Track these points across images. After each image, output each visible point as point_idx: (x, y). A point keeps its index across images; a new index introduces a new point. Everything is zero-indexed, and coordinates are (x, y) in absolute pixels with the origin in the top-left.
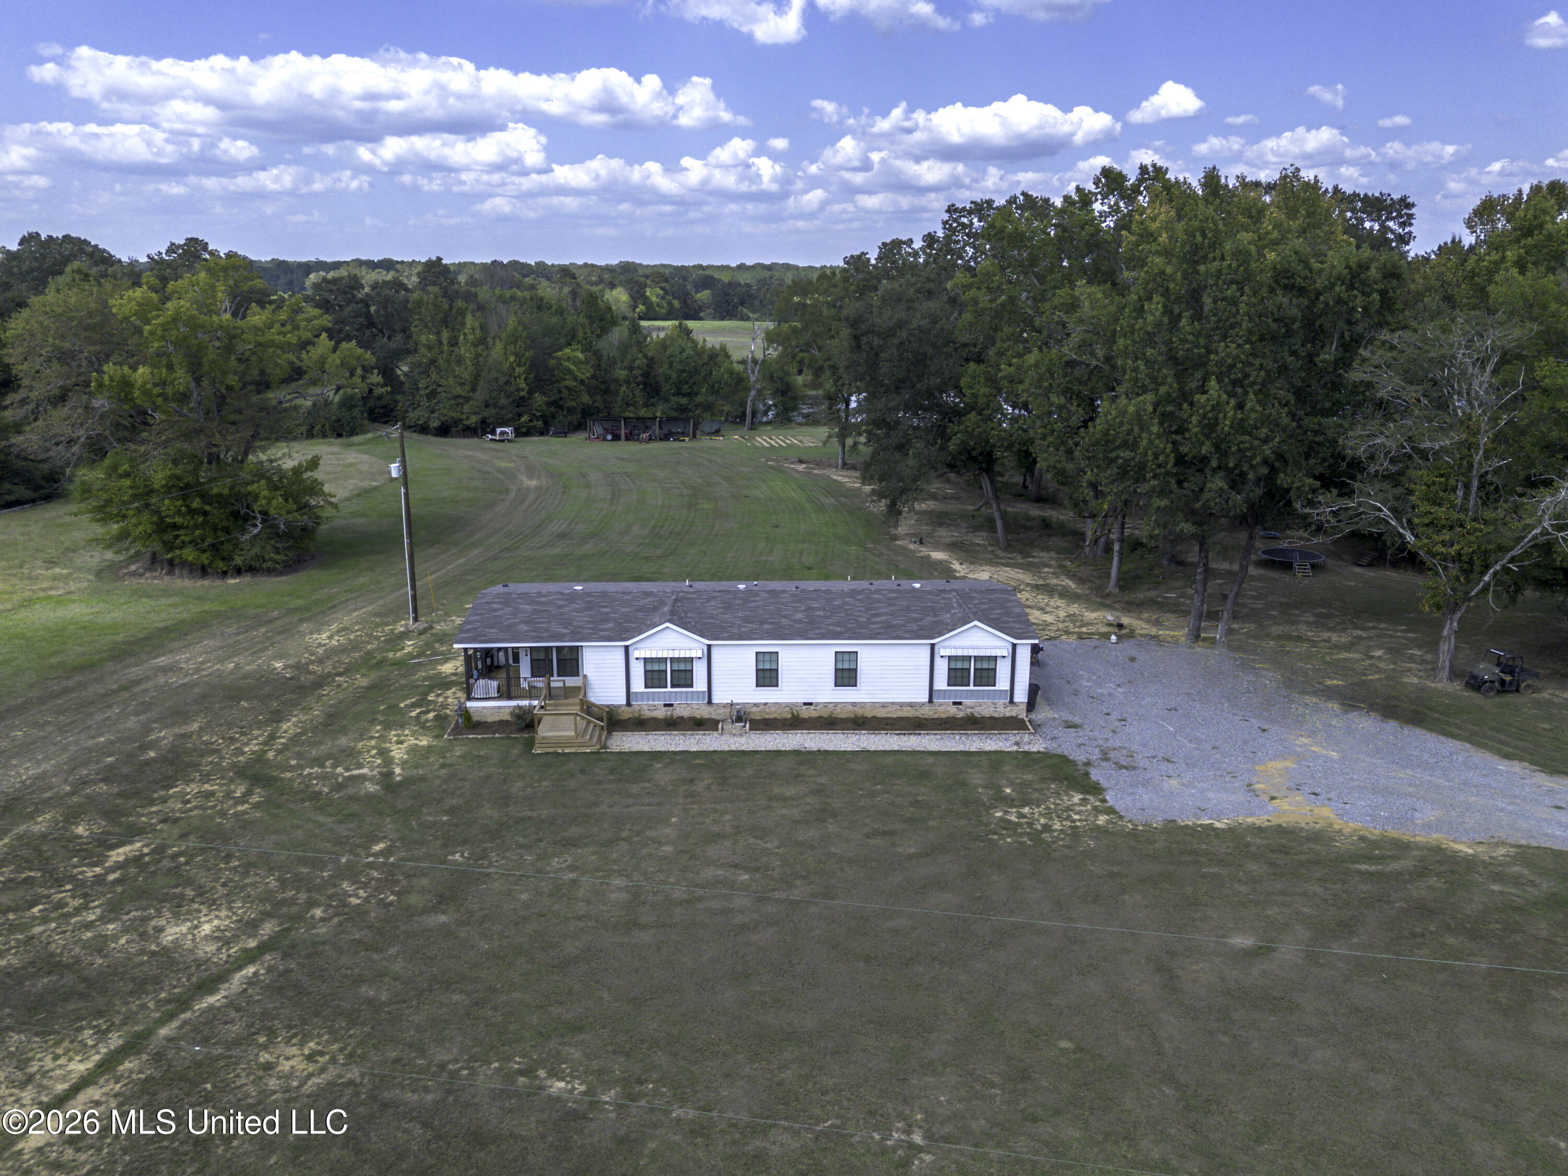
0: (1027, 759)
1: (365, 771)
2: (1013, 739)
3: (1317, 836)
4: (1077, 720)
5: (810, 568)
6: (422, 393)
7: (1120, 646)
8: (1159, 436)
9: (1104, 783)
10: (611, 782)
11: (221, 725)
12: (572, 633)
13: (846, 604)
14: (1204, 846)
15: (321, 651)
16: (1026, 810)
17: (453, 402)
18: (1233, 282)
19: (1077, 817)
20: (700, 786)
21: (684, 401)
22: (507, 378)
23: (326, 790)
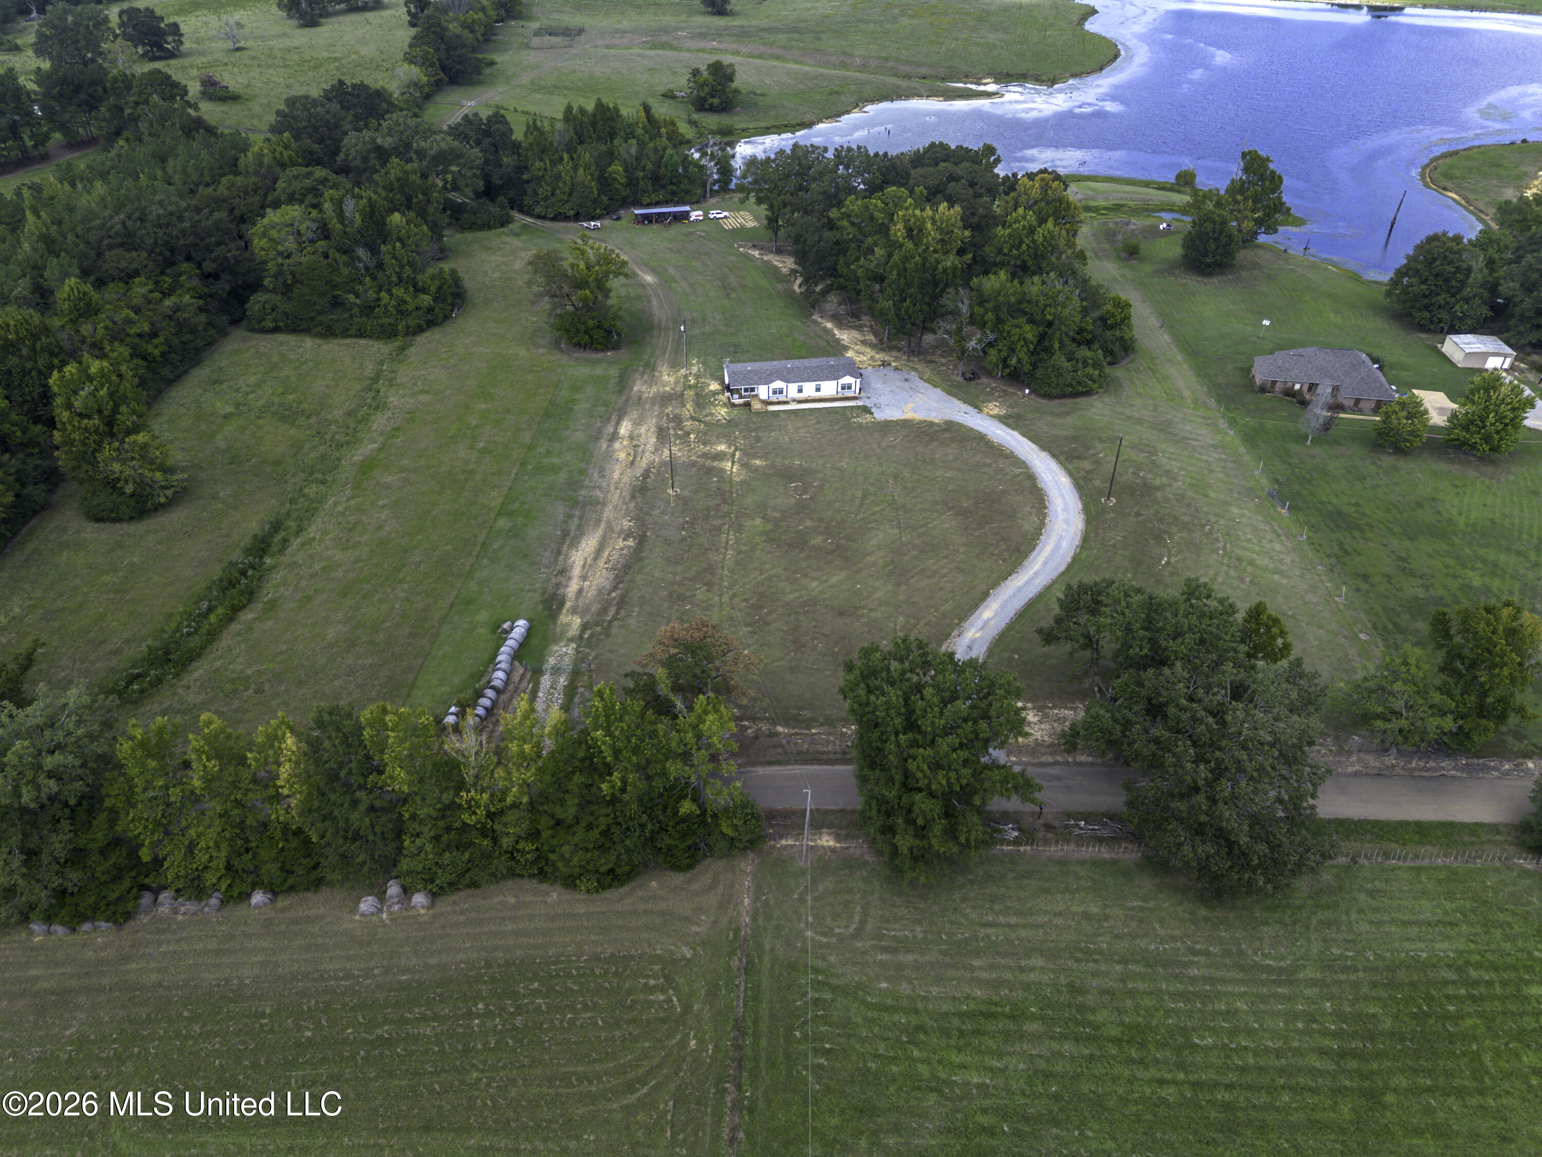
0: (858, 407)
2: (855, 402)
3: (912, 421)
4: (869, 397)
7: (883, 370)
9: (874, 412)
10: (768, 417)
12: (755, 383)
13: (816, 370)
16: (858, 420)
19: (869, 421)
20: (789, 417)
21: (674, 188)
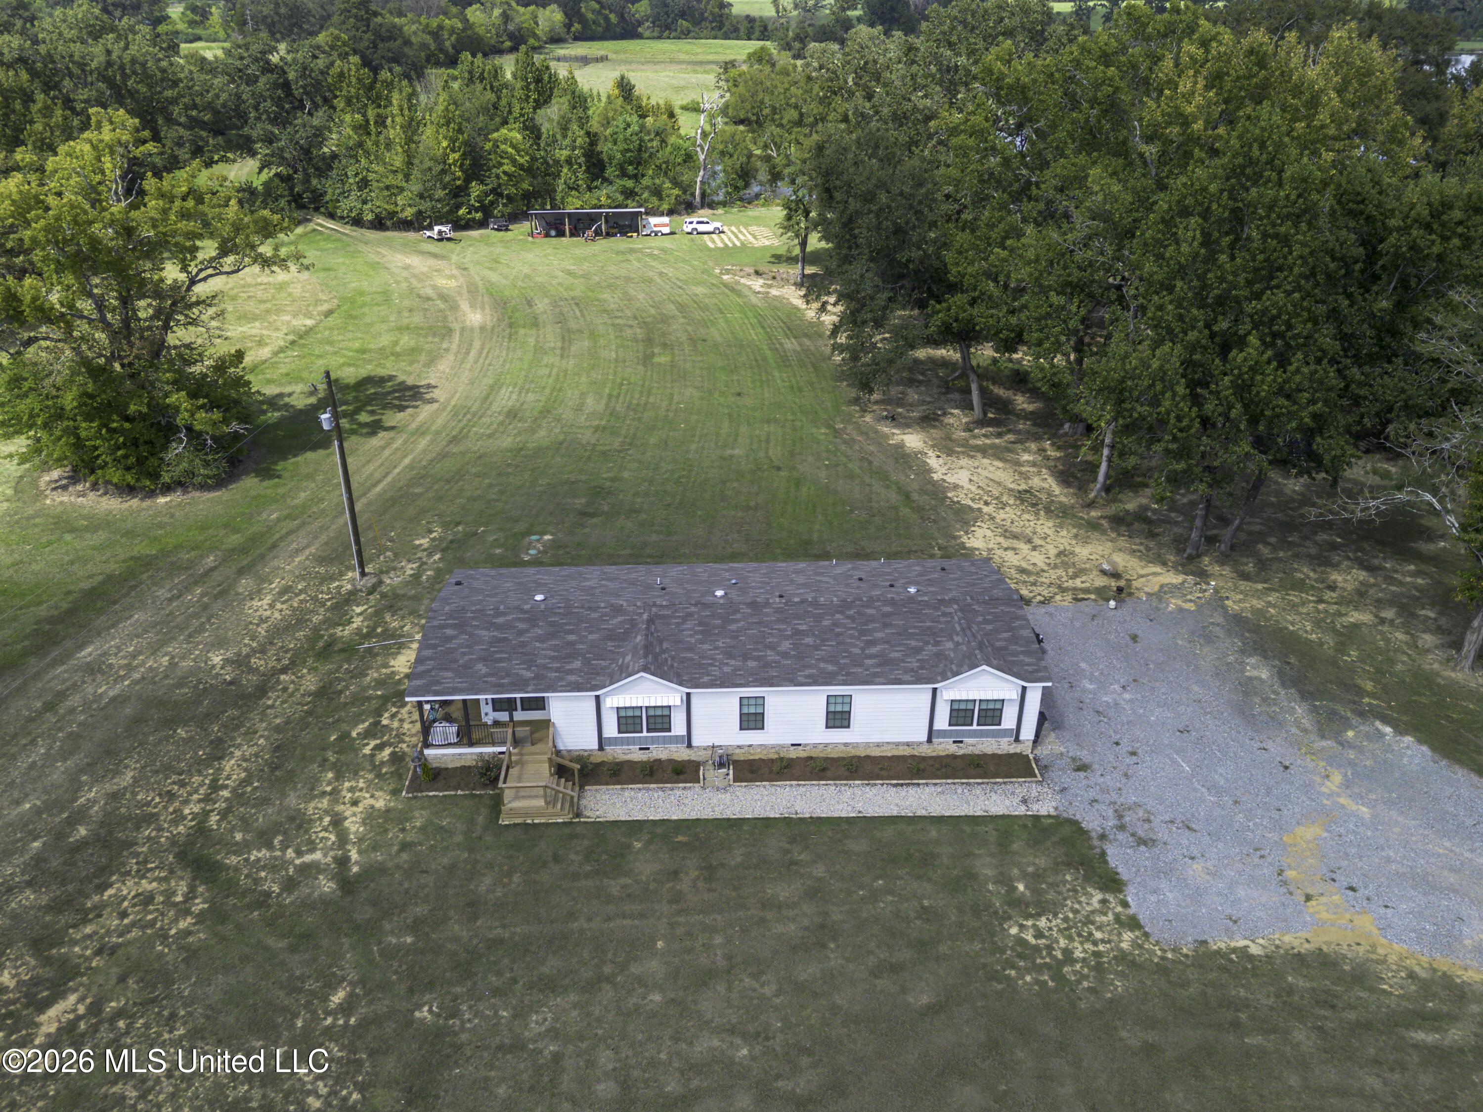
0: (1037, 829)
1: (317, 856)
2: (1021, 791)
3: (1363, 972)
4: (1085, 756)
5: (779, 469)
6: (351, 181)
7: (1119, 612)
8: (1184, 398)
9: (1124, 873)
10: (587, 876)
11: (157, 772)
12: (537, 677)
13: (835, 624)
14: (1242, 992)
15: (262, 630)
16: (1042, 923)
17: (386, 193)
18: (1288, 216)
19: (1098, 935)
20: (684, 885)
21: (630, 184)
22: (441, 167)
23: (276, 888)
